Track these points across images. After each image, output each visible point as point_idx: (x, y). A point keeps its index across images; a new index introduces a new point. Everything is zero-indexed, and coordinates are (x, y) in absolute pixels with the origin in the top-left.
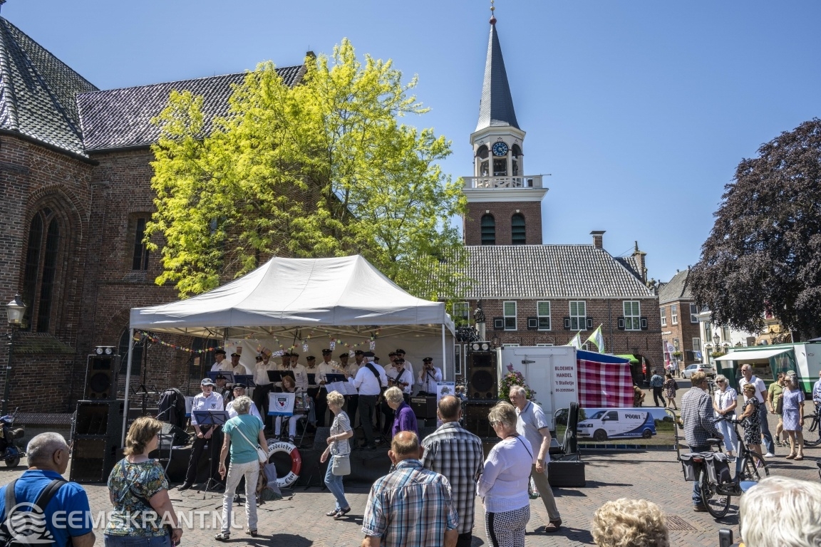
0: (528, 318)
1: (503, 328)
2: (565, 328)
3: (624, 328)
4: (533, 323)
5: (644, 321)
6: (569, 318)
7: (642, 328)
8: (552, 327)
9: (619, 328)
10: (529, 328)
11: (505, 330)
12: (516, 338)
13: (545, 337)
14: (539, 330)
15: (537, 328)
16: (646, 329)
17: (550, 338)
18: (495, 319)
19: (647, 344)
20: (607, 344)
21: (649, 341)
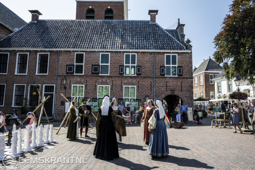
0: (93, 65)
1: (73, 73)
2: (120, 74)
3: (164, 75)
4: (96, 69)
5: (180, 70)
6: (123, 66)
7: (178, 75)
8: (110, 73)
9: (161, 75)
10: (92, 73)
11: (75, 74)
12: (82, 80)
13: (104, 80)
14: (100, 75)
15: (99, 73)
16: (181, 75)
17: (108, 81)
18: (67, 65)
19: (182, 87)
20: (151, 87)
21: (183, 84)
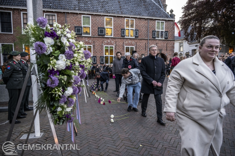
0: (99, 28)
1: (81, 34)
4: (102, 31)
5: (166, 34)
7: (165, 38)
8: (114, 35)
9: (153, 38)
13: (109, 41)
15: (104, 35)
17: (112, 42)
18: (75, 27)
19: (167, 47)
20: (146, 47)
21: (168, 45)
